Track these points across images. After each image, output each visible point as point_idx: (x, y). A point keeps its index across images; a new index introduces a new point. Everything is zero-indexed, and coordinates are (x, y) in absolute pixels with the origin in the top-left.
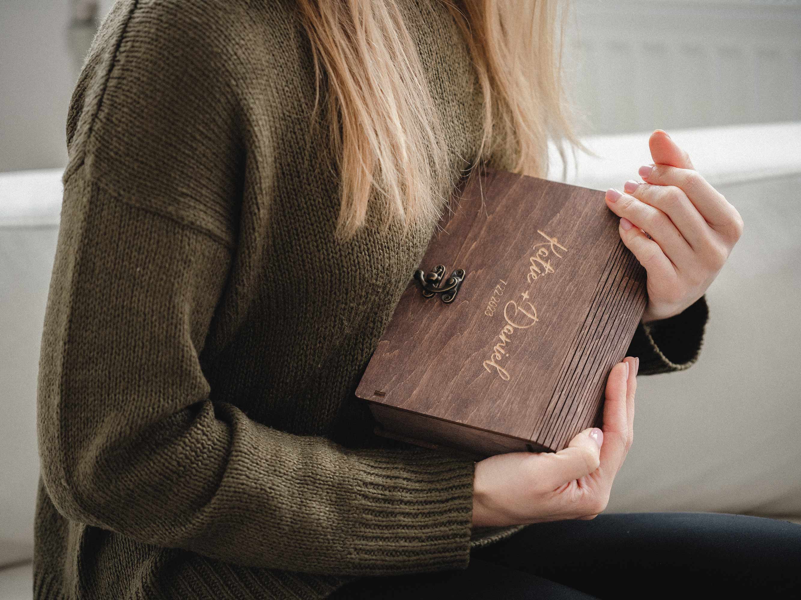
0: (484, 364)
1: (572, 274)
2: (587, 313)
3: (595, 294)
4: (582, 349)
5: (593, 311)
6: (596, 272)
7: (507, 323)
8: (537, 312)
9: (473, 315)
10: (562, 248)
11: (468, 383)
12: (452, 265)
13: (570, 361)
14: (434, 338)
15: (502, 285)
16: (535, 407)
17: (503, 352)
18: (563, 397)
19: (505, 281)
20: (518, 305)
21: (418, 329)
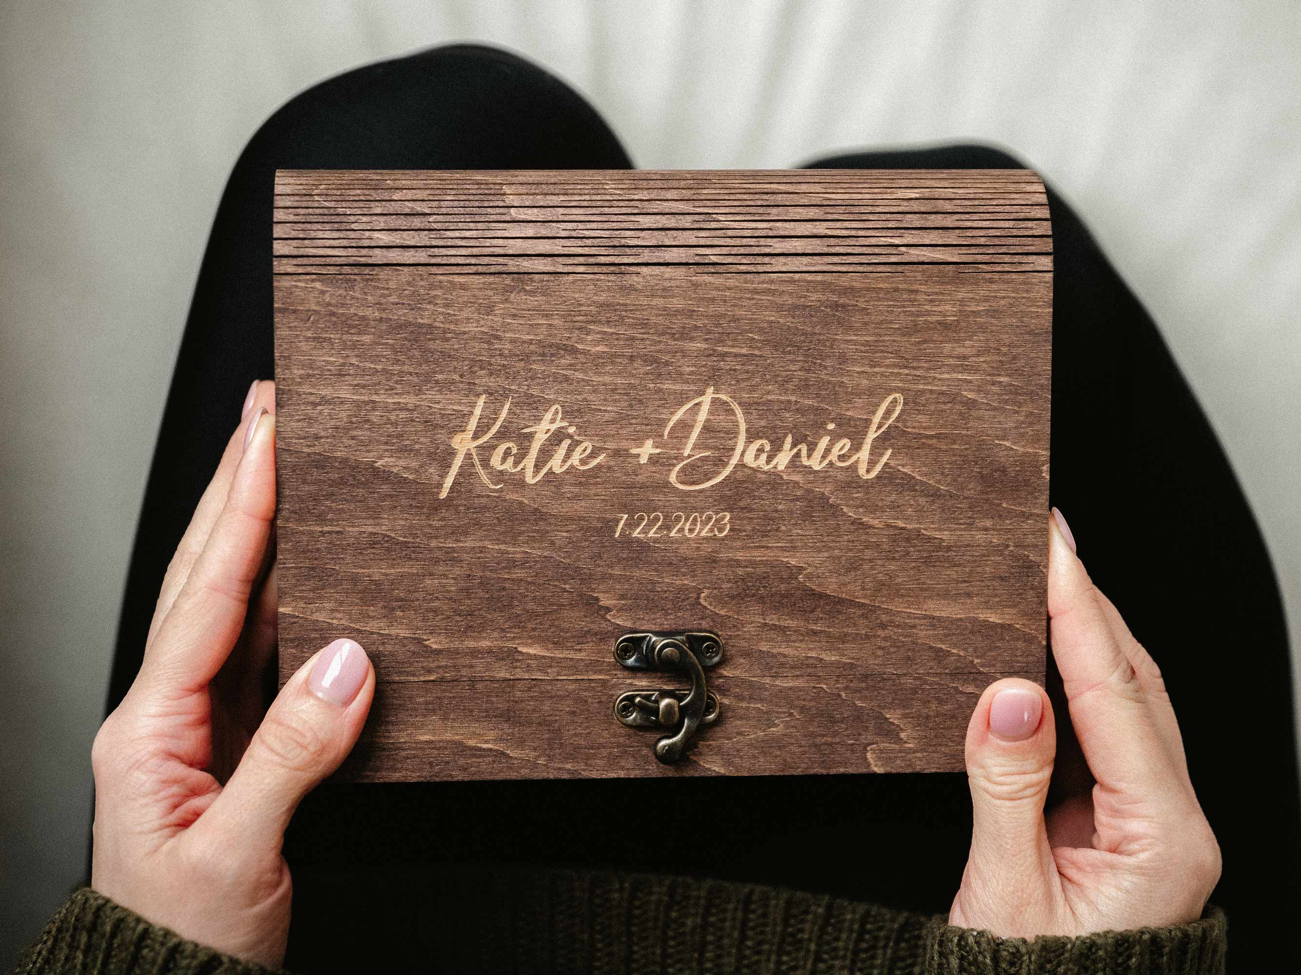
0: (872, 475)
1: (552, 355)
2: (657, 270)
3: (596, 269)
4: (762, 242)
5: (647, 256)
6: (532, 293)
7: (741, 465)
8: (688, 399)
9: (738, 564)
10: (478, 412)
11: (935, 495)
12: (604, 683)
13: (805, 260)
14: (829, 635)
15: (631, 525)
16: (960, 296)
17: (824, 442)
18: (909, 238)
19: (618, 521)
20: (679, 458)
21: (814, 688)
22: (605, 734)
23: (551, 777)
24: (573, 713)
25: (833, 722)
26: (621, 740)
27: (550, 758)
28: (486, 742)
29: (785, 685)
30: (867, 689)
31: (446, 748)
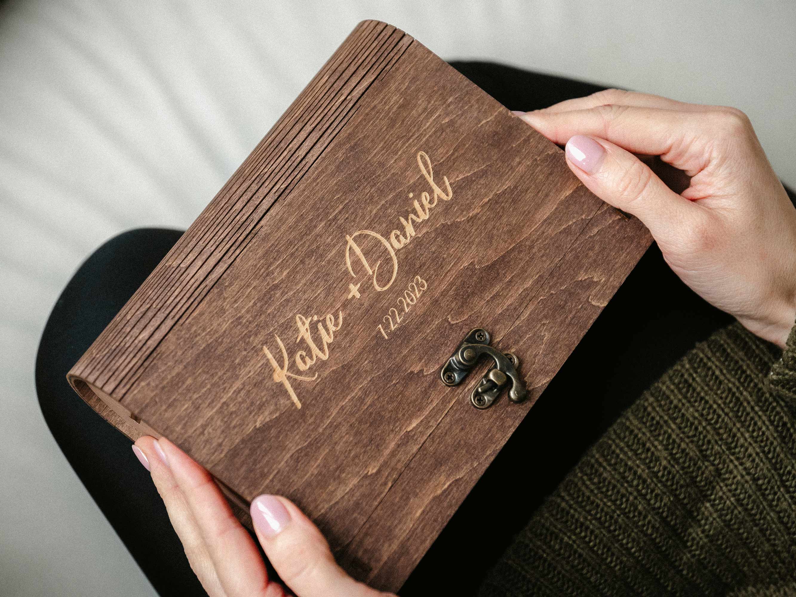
0: (451, 194)
1: (270, 298)
2: (267, 217)
3: (244, 244)
4: (293, 158)
5: (256, 217)
6: (231, 284)
7: (397, 252)
8: (344, 251)
9: (446, 291)
10: (270, 356)
11: (484, 173)
12: (458, 402)
13: (318, 145)
14: (518, 275)
15: (387, 326)
16: (393, 88)
17: (416, 204)
18: (346, 92)
19: (379, 332)
20: (370, 278)
21: (539, 303)
22: (485, 422)
23: (487, 465)
24: (462, 429)
25: (563, 308)
26: (494, 416)
27: (477, 458)
28: (444, 484)
29: (527, 315)
30: (558, 279)
31: (432, 507)
